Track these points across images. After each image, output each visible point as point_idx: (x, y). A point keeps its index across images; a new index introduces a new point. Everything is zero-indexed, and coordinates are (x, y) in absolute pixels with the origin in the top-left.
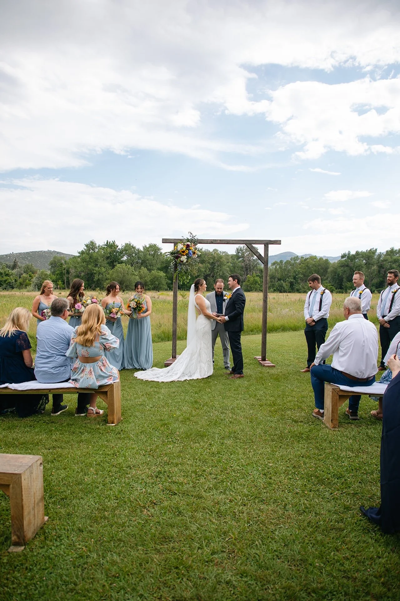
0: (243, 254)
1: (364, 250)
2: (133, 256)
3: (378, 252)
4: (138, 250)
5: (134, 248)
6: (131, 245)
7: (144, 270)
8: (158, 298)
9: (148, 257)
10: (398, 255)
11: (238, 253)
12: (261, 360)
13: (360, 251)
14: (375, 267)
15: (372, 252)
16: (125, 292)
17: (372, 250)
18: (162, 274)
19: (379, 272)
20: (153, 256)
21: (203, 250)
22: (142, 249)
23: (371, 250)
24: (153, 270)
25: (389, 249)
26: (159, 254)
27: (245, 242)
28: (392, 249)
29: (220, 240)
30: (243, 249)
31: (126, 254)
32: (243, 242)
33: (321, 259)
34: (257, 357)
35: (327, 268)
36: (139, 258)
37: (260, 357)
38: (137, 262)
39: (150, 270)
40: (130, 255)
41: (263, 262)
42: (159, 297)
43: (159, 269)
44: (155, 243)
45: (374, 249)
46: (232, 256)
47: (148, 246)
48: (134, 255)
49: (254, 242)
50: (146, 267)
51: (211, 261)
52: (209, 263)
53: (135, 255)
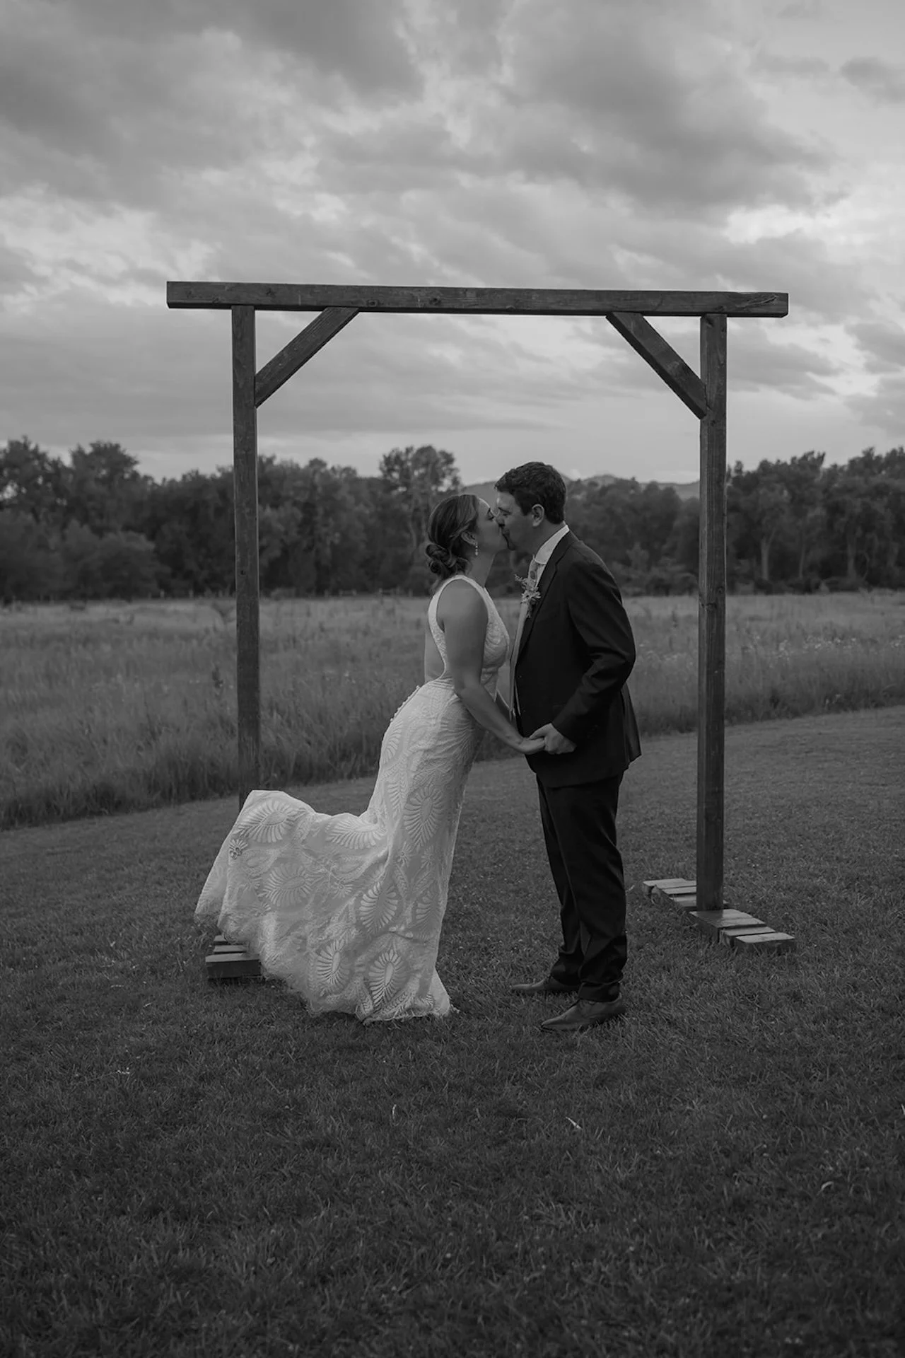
0: (406, 475)
1: (786, 459)
2: (37, 486)
3: (826, 465)
4: (56, 464)
5: (41, 457)
6: (32, 447)
7: (78, 532)
8: (130, 622)
9: (92, 486)
10: (884, 472)
11: (390, 470)
12: (692, 900)
13: (773, 460)
14: (818, 512)
15: (810, 463)
16: (14, 606)
17: (809, 459)
18: (143, 544)
19: (830, 525)
20: (107, 481)
21: (276, 462)
22: (67, 461)
23: (805, 457)
24: (109, 529)
25: (858, 453)
26: (127, 476)
27: (606, 305)
28: (868, 454)
29: (480, 292)
30: (407, 460)
31: (12, 477)
32: (594, 305)
33: (653, 486)
34: (669, 885)
35: (672, 516)
36: (59, 491)
37: (690, 886)
38: (53, 507)
39: (99, 532)
40: (26, 482)
41: (701, 405)
42: (132, 618)
43: (127, 528)
44: (114, 441)
45: (815, 456)
46: (371, 482)
47: (88, 450)
48: (40, 481)
49: (653, 303)
50: (85, 520)
51: (302, 498)
52: (295, 504)
53: (45, 481)
